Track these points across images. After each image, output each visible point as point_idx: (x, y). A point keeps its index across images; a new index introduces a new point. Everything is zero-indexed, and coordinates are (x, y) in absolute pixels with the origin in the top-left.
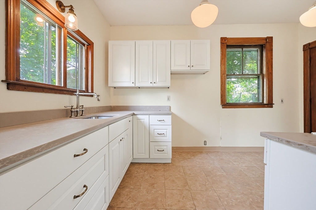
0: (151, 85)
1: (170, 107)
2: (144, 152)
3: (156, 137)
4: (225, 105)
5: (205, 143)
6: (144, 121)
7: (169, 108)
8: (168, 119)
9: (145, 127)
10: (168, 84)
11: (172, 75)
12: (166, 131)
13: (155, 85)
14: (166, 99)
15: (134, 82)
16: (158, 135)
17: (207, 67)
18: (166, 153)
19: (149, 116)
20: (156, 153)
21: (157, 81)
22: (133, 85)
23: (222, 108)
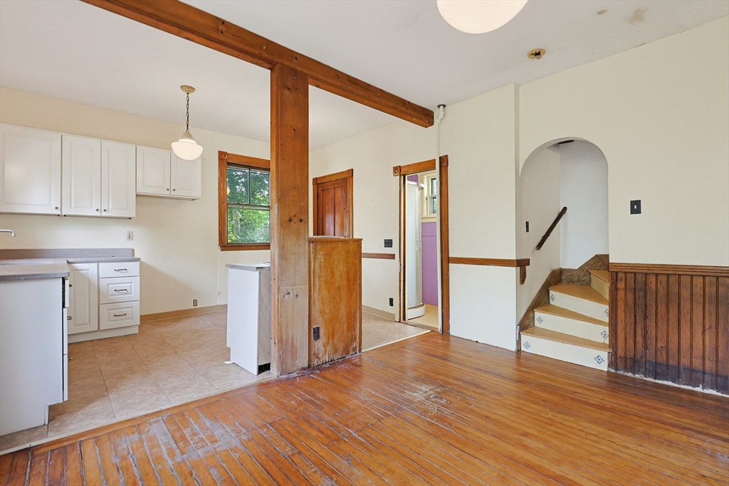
0: (98, 214)
1: (133, 250)
2: (88, 323)
3: (111, 295)
4: (225, 246)
5: (195, 302)
6: (88, 273)
7: (131, 252)
8: (134, 268)
9: (89, 282)
10: (133, 215)
11: (139, 198)
12: (131, 286)
13: (104, 214)
14: (126, 236)
15: (59, 206)
16: (116, 293)
17: (196, 193)
18: (129, 319)
19: (98, 265)
20: (111, 321)
21: (110, 208)
22: (58, 212)
23: (220, 250)
